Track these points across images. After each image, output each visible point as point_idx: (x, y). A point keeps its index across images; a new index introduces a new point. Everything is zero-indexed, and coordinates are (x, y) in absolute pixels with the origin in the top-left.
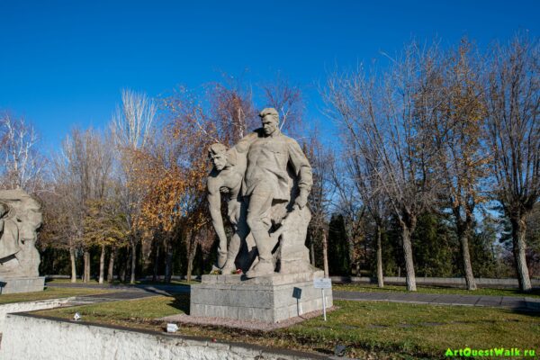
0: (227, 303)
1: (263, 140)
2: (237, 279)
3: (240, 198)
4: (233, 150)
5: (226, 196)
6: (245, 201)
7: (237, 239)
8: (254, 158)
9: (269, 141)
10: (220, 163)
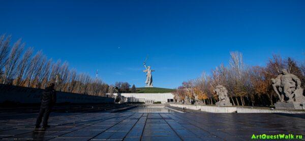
0: (283, 106)
1: (284, 76)
2: (285, 103)
3: (281, 87)
4: (276, 79)
5: (278, 87)
6: (283, 88)
7: (283, 95)
8: (282, 80)
9: (285, 76)
10: (274, 82)
